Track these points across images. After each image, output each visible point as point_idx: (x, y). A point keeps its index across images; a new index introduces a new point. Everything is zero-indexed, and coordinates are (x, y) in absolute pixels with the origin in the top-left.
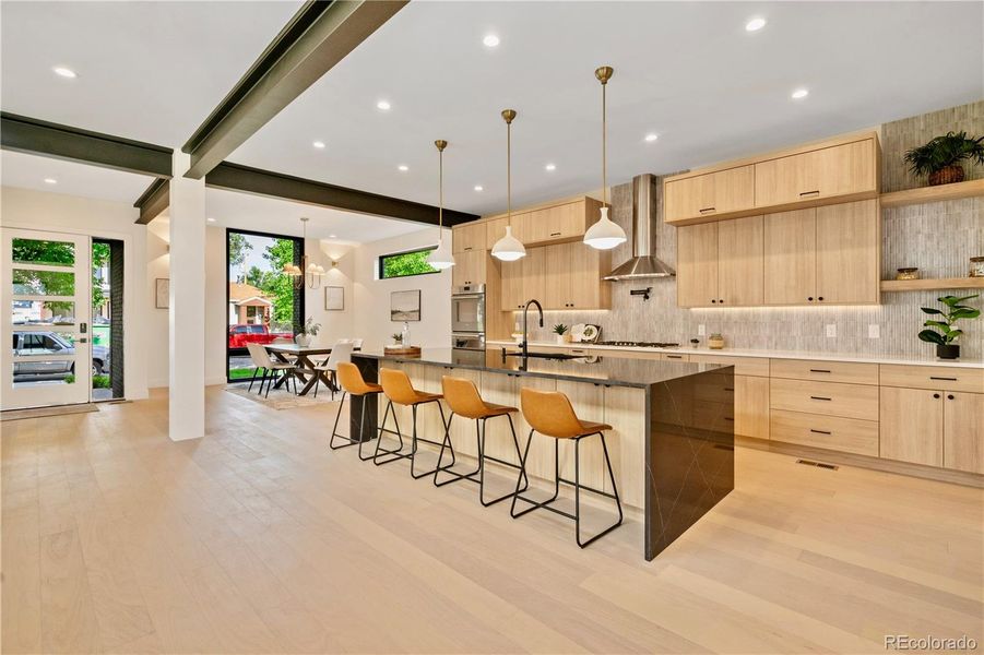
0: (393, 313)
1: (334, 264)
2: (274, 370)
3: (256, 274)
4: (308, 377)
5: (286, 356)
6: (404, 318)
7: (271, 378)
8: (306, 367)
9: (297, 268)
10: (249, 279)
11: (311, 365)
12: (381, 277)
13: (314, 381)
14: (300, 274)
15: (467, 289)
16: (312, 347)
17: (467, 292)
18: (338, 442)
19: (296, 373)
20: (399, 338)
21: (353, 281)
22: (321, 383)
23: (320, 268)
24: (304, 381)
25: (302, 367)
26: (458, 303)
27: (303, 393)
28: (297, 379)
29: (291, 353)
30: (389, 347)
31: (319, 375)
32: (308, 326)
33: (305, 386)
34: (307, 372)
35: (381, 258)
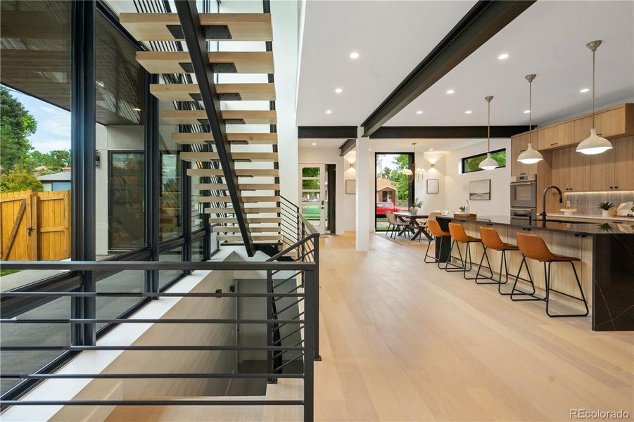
0: (471, 195)
1: (432, 165)
2: (398, 225)
3: (387, 171)
4: (416, 231)
5: (404, 218)
6: (479, 198)
7: (396, 231)
8: (415, 226)
9: (410, 171)
10: (383, 175)
11: (417, 224)
12: (463, 172)
13: (419, 233)
14: (412, 174)
15: (522, 178)
16: (418, 214)
17: (521, 180)
18: (428, 260)
19: (410, 229)
20: (463, 209)
21: (445, 175)
22: (423, 235)
23: (423, 170)
24: (414, 233)
25: (413, 225)
26: (515, 188)
27: (413, 239)
28: (410, 233)
29: (407, 217)
30: (457, 213)
31: (422, 229)
32: (417, 203)
33: (414, 235)
34: (416, 228)
35: (463, 160)
